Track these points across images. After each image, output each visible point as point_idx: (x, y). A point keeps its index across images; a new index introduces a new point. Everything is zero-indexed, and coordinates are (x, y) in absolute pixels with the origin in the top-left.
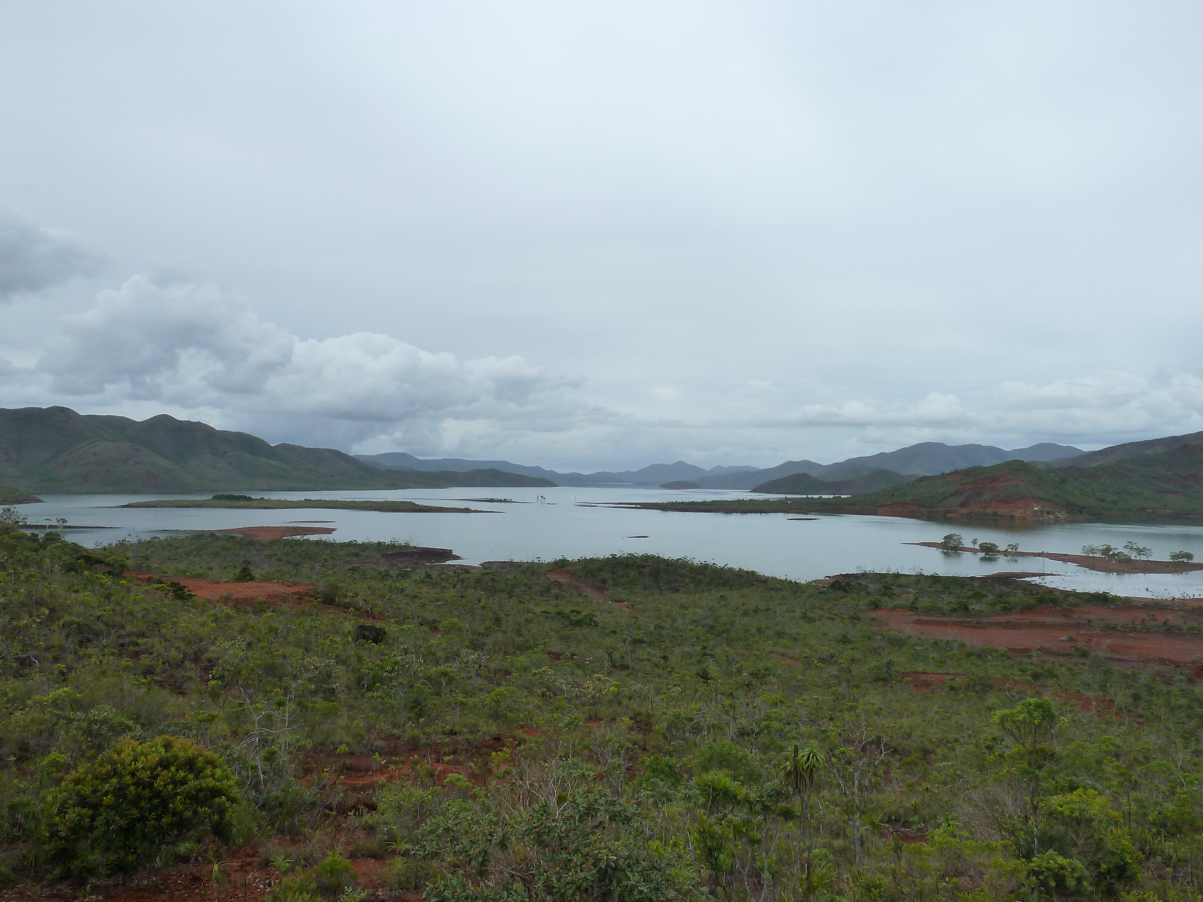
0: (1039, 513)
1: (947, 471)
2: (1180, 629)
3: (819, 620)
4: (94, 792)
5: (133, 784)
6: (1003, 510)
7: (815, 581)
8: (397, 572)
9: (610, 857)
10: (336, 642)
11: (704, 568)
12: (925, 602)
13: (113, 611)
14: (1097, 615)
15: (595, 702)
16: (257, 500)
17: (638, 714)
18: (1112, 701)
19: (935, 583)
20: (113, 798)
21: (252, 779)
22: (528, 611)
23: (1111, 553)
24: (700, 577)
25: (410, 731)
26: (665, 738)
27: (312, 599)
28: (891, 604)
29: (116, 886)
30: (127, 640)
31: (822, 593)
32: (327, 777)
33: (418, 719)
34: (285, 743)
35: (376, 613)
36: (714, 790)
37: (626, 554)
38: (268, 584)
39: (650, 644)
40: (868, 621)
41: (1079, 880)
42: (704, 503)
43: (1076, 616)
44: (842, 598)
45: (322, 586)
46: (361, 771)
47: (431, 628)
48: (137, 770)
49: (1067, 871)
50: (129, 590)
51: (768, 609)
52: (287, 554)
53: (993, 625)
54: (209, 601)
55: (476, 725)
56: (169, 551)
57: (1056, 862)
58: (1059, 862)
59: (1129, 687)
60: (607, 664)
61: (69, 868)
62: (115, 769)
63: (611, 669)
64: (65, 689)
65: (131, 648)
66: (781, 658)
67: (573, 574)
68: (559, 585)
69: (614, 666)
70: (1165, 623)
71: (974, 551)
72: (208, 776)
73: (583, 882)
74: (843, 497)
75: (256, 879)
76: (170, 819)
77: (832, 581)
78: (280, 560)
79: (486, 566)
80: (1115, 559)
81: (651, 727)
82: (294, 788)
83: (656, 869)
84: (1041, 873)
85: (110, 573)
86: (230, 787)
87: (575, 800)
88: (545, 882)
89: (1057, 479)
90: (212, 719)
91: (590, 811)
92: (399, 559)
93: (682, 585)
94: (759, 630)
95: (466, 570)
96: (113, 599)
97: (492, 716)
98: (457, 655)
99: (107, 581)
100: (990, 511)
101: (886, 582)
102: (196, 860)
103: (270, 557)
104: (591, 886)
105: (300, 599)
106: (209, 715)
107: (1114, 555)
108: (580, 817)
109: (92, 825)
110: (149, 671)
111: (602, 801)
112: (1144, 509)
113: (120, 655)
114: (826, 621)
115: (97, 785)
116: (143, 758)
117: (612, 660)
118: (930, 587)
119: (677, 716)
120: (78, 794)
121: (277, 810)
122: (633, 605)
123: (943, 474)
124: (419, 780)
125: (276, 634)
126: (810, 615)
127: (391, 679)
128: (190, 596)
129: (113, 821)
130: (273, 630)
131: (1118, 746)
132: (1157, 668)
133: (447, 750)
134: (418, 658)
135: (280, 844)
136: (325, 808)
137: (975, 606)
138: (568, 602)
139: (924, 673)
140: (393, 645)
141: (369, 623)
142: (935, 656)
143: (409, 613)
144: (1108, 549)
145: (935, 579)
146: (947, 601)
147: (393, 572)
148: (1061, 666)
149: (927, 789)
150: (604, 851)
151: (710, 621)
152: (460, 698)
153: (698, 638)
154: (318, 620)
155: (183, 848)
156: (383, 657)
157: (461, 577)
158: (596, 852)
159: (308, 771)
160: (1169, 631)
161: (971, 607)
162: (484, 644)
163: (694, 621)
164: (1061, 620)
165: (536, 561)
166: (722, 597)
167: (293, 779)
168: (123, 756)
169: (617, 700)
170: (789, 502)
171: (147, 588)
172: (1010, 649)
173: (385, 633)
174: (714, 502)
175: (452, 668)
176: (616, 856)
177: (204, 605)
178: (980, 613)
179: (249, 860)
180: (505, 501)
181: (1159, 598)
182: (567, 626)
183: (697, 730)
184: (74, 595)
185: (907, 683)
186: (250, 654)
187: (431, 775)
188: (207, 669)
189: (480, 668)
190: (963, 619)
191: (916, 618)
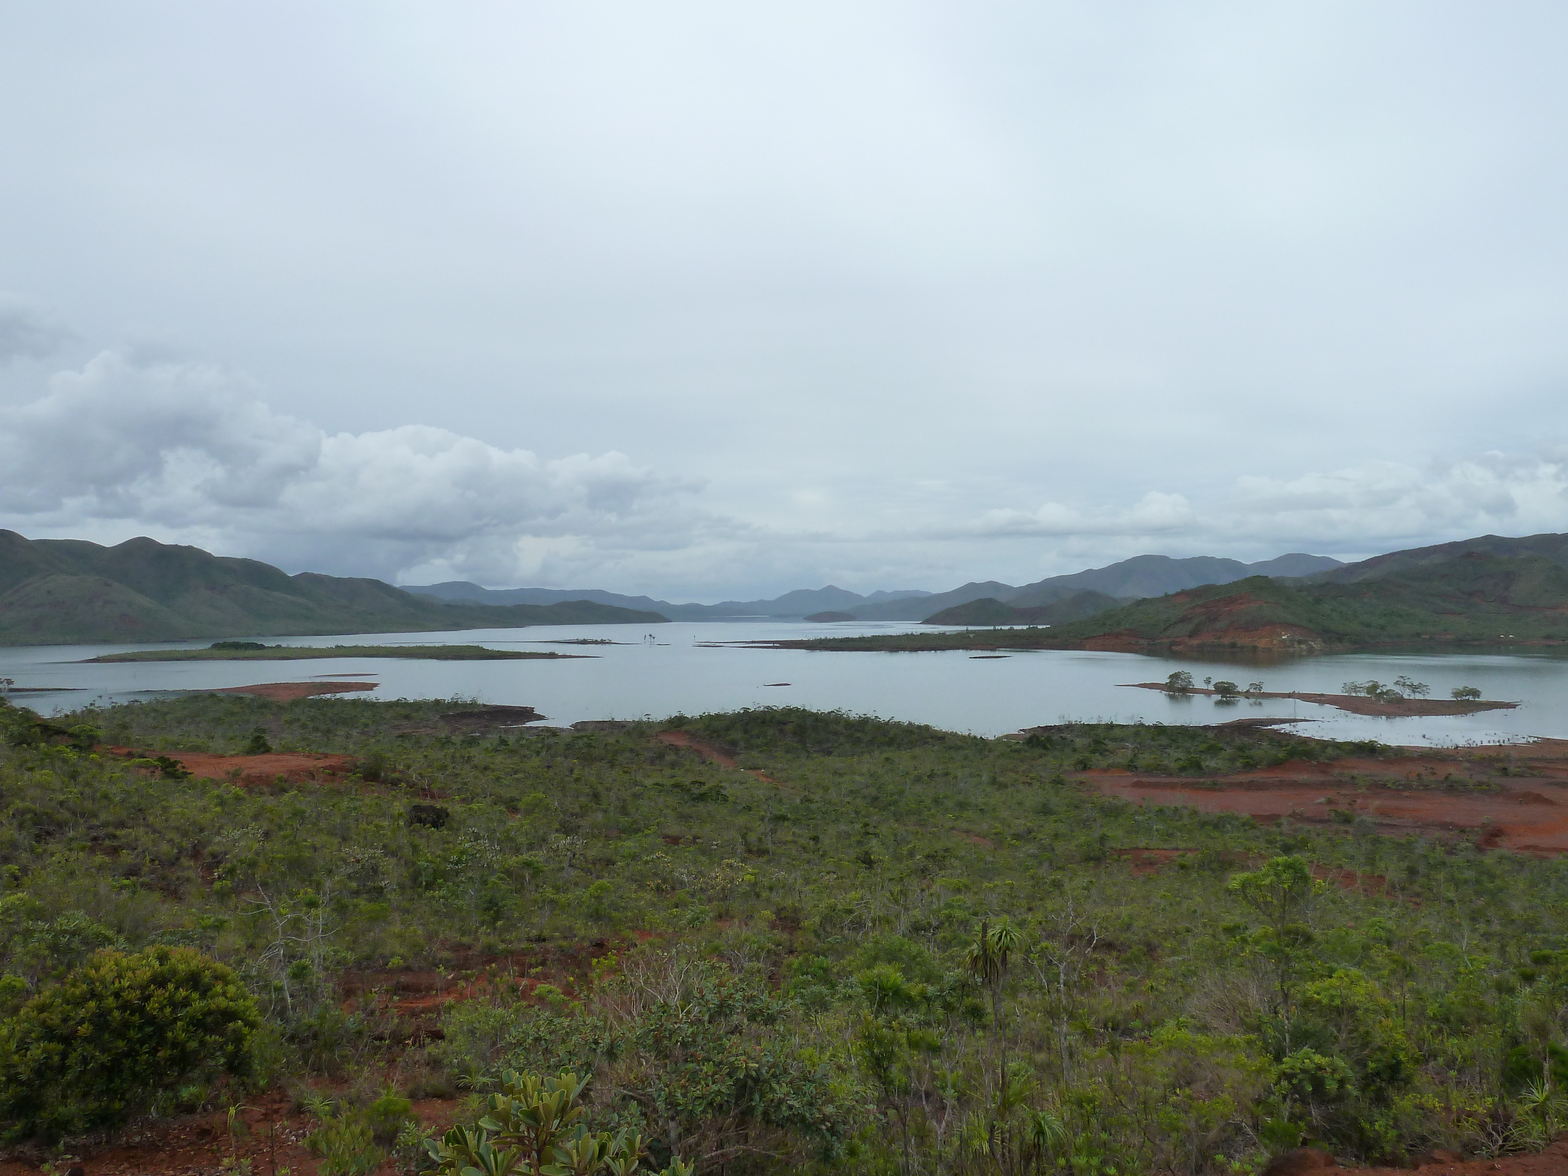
0: (1288, 643)
1: (1171, 592)
2: (1465, 785)
3: (1012, 785)
4: (65, 1020)
5: (117, 1008)
6: (1243, 640)
7: (1006, 736)
8: (461, 738)
9: (750, 1065)
10: (382, 828)
11: (864, 722)
12: (1146, 759)
13: (82, 794)
14: (1364, 769)
15: (725, 896)
16: (271, 648)
17: (782, 909)
18: (1382, 877)
19: (1159, 736)
20: (91, 1027)
21: (275, 1003)
22: (636, 784)
23: (1379, 691)
24: (859, 735)
25: (485, 938)
26: (818, 936)
27: (349, 774)
28: (1104, 764)
29: (98, 1144)
30: (102, 832)
31: (1016, 751)
32: (375, 998)
33: (494, 924)
34: (319, 956)
35: (435, 791)
36: (882, 988)
37: (762, 708)
38: (290, 757)
39: (796, 822)
40: (1074, 785)
41: (1342, 1082)
42: (862, 639)
43: (1336, 771)
44: (1041, 757)
45: (361, 758)
46: (420, 991)
47: (507, 808)
48: (122, 989)
49: (1327, 1073)
50: (101, 766)
51: (947, 774)
52: (313, 719)
53: (1232, 786)
54: (212, 780)
55: (570, 928)
56: (154, 718)
57: (1312, 1061)
58: (1316, 1061)
59: (1402, 859)
60: (740, 849)
61: (34, 1122)
62: (92, 990)
63: (746, 855)
64: (20, 895)
65: (107, 842)
66: (964, 835)
67: (693, 735)
68: (676, 749)
69: (750, 851)
70: (1447, 778)
71: (1207, 693)
72: (217, 995)
73: (717, 1096)
74: (1040, 627)
75: (285, 1128)
76: (169, 1052)
77: (1028, 735)
78: (304, 726)
79: (579, 727)
80: (1384, 699)
81: (799, 923)
82: (332, 1013)
83: (809, 1081)
84: (1294, 1076)
85: (75, 746)
86: (248, 1008)
87: (703, 996)
88: (666, 1098)
89: (1310, 599)
90: (219, 926)
91: (723, 1009)
92: (464, 721)
93: (836, 745)
94: (936, 801)
95: (554, 732)
96: (80, 779)
97: (591, 917)
98: (544, 840)
99: (72, 755)
100: (1226, 641)
101: (1096, 735)
102: (205, 1109)
103: (290, 722)
104: (727, 1101)
105: (334, 774)
106: (217, 920)
107: (1382, 693)
108: (711, 1017)
109: (64, 1064)
110: (132, 872)
111: (738, 996)
112: (1418, 635)
113: (92, 851)
114: (1021, 787)
115: (69, 1011)
116: (130, 974)
117: (747, 844)
118: (1153, 739)
119: (833, 908)
120: (43, 1023)
121: (311, 1041)
122: (772, 773)
123: (1167, 596)
124: (499, 996)
125: (303, 818)
126: (1000, 779)
127: (458, 873)
128: (185, 774)
129: (92, 1058)
130: (298, 814)
131: (1390, 931)
132: (1437, 834)
133: (533, 960)
134: (492, 845)
135: (316, 1084)
136: (374, 1039)
137: (1210, 763)
138: (687, 771)
139: (1146, 849)
140: (458, 830)
141: (427, 802)
142: (1160, 826)
143: (479, 790)
144: (1375, 686)
145: (1159, 730)
146: (1174, 757)
147: (457, 739)
148: (1318, 835)
149: (1152, 987)
150: (743, 1058)
151: (873, 791)
152: (550, 893)
153: (857, 813)
154: (358, 800)
155: (187, 1093)
156: (446, 846)
157: (546, 742)
158: (733, 1059)
159: (349, 993)
160: (1452, 788)
161: (1203, 764)
162: (579, 827)
163: (851, 791)
164: (1318, 778)
165: (645, 719)
166: (887, 759)
167: (332, 1002)
168: (103, 971)
169: (754, 890)
170: (971, 636)
171: (126, 764)
172: (1254, 816)
173: (447, 815)
174: (875, 638)
175: (539, 856)
176: (757, 1063)
177: (204, 785)
178: (1215, 772)
179: (276, 1106)
180: (603, 642)
181: (1439, 747)
182: (686, 803)
183: (857, 925)
184: (27, 774)
185: (1125, 861)
186: (268, 845)
187: (514, 989)
188: (210, 868)
189: (574, 856)
190: (1195, 780)
191: (1136, 779)
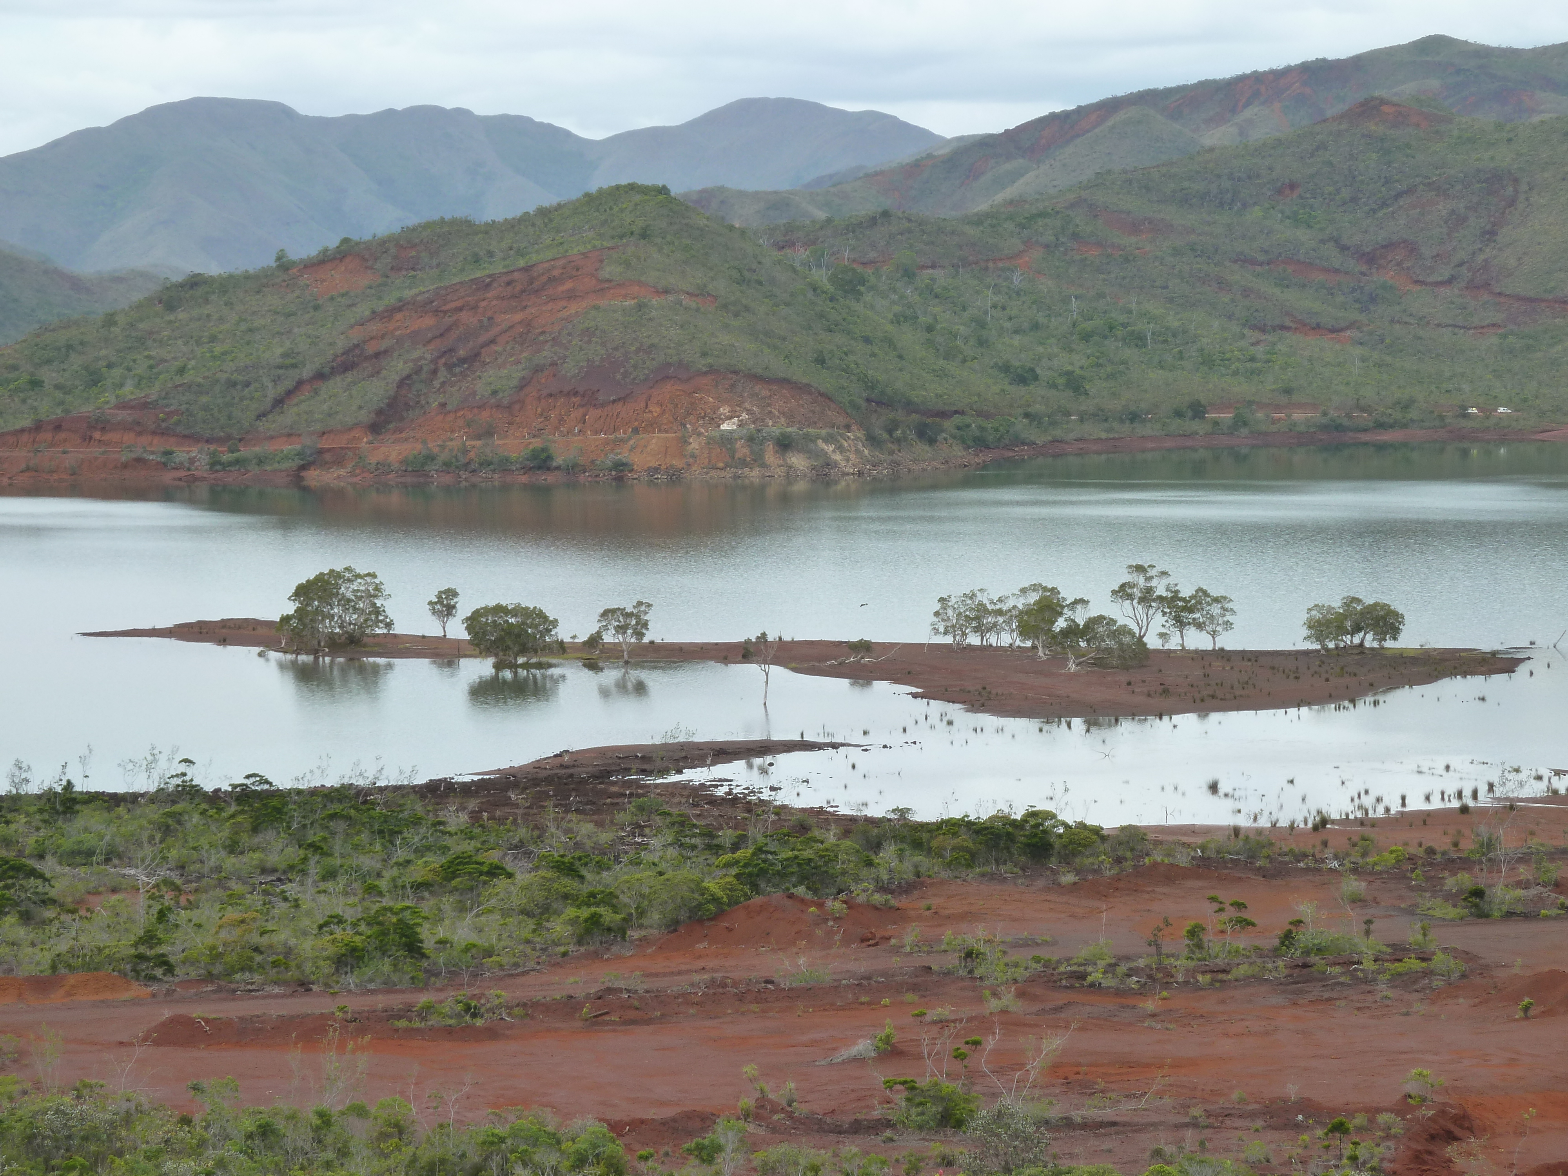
0: (742, 450)
2: (1347, 961)
6: (578, 441)
12: (206, 926)
19: (255, 830)
23: (1061, 624)
28: (36, 956)
43: (910, 935)
53: (537, 1014)
70: (1288, 938)
71: (442, 652)
80: (1079, 654)
100: (514, 444)
107: (1073, 631)
112: (1197, 410)
118: (233, 848)
123: (284, 265)
137: (454, 928)
144: (1048, 607)
146: (316, 912)
160: (1304, 971)
161: (428, 936)
164: (845, 962)
178: (473, 963)
181: (1264, 823)
190: (395, 1001)
191: (167, 1013)
